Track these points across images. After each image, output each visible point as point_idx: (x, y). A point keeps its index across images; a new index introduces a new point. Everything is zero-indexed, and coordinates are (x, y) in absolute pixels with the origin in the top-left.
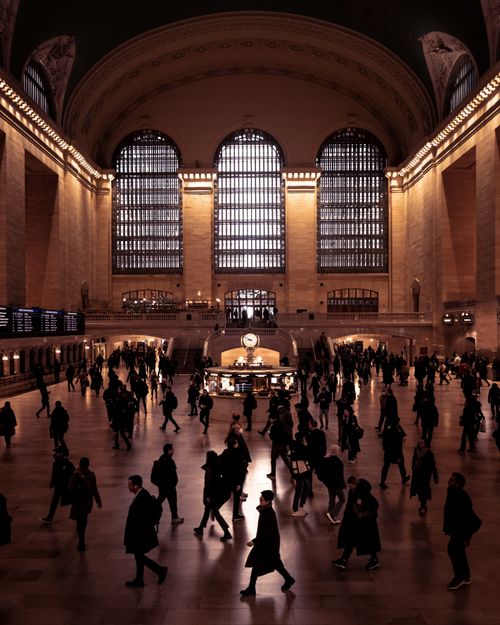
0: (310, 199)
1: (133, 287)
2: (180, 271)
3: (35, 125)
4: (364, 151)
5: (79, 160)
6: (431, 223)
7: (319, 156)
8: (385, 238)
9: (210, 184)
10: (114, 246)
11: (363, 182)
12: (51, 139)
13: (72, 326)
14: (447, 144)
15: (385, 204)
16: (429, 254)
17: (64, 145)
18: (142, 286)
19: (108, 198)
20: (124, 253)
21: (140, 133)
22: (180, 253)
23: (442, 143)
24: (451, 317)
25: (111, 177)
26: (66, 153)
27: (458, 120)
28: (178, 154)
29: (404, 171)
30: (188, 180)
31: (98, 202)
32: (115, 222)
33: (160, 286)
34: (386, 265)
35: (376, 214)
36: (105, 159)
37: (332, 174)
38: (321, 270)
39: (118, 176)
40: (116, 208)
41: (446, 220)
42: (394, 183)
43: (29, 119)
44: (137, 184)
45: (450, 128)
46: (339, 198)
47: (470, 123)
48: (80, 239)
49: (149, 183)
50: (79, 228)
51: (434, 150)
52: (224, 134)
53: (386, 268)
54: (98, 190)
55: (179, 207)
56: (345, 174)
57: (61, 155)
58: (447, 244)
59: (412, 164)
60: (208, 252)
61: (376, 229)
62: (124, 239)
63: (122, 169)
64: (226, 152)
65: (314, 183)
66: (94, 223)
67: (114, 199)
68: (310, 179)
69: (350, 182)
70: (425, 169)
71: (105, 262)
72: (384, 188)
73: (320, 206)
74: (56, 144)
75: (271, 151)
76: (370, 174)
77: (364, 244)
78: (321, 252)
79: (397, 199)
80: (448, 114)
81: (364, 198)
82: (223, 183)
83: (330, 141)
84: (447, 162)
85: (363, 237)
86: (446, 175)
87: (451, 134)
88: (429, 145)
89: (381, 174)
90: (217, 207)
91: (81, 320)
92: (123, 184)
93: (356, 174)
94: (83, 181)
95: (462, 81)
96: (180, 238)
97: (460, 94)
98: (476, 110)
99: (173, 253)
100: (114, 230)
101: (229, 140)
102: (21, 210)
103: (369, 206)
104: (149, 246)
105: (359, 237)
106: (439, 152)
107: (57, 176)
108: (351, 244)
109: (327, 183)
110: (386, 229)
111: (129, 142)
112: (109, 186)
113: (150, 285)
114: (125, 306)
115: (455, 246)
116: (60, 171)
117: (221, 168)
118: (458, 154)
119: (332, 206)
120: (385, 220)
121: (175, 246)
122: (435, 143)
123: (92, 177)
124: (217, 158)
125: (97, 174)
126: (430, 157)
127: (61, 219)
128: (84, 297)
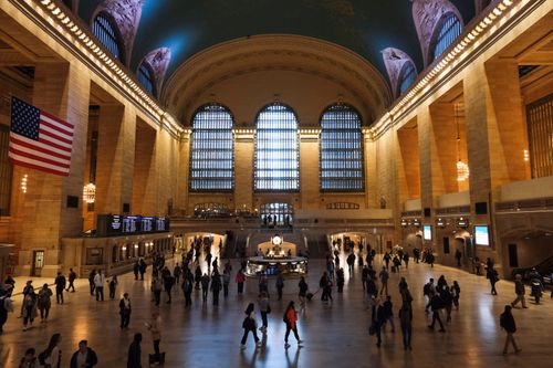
0: (315, 145)
1: (201, 200)
2: (232, 191)
3: (143, 100)
4: (348, 116)
5: (170, 120)
6: (391, 162)
7: (320, 119)
8: (363, 170)
9: (252, 136)
10: (190, 174)
11: (348, 135)
12: (153, 109)
13: (161, 227)
14: (399, 114)
15: (362, 150)
16: (391, 181)
17: (161, 112)
18: (207, 200)
19: (188, 144)
20: (196, 179)
21: (209, 105)
22: (232, 179)
23: (396, 113)
24: (406, 221)
25: (190, 131)
26: (162, 117)
27: (405, 100)
28: (233, 118)
29: (373, 129)
30: (238, 134)
31: (181, 147)
32: (191, 160)
33: (219, 200)
34: (364, 188)
35: (356, 155)
36: (186, 120)
37: (329, 130)
38: (322, 191)
39: (194, 131)
40: (192, 151)
41: (400, 160)
42: (367, 136)
43: (140, 97)
44: (206, 135)
45: (401, 104)
46: (333, 145)
47: (413, 101)
48: (168, 170)
49: (213, 135)
50: (168, 164)
51: (392, 117)
52: (261, 106)
53: (363, 190)
54: (181, 139)
55: (233, 150)
56: (336, 130)
57: (159, 118)
58: (401, 175)
59: (378, 125)
60: (250, 179)
61: (357, 165)
62: (197, 170)
63: (197, 126)
64: (263, 116)
65: (317, 136)
66: (178, 160)
67: (191, 145)
68: (315, 134)
69: (340, 136)
70: (387, 128)
71: (184, 185)
72: (362, 139)
73: (321, 150)
74: (156, 111)
75: (291, 116)
76: (352, 130)
77: (349, 174)
78: (321, 179)
79: (370, 146)
80: (399, 95)
81: (348, 145)
82: (260, 135)
83: (327, 110)
84: (400, 125)
85: (349, 170)
86: (400, 132)
87: (402, 107)
88: (388, 114)
89: (360, 131)
90: (256, 150)
91: (167, 223)
92: (197, 136)
93: (344, 130)
94: (172, 134)
95: (408, 76)
96: (233, 169)
97: (406, 84)
98: (417, 94)
99: (227, 179)
100: (191, 164)
101: (264, 109)
102: (132, 152)
103: (352, 150)
104: (212, 174)
105: (346, 169)
106: (395, 118)
107: (155, 131)
108: (341, 174)
109: (325, 136)
110: (363, 165)
111: (201, 110)
112: (188, 137)
113: (213, 199)
114: (197, 213)
115: (407, 176)
116: (158, 128)
117: (260, 126)
118: (406, 120)
119: (328, 150)
120: (363, 159)
121: (229, 174)
122: (392, 112)
123: (178, 131)
124: (256, 120)
125: (181, 129)
126: (389, 121)
127: (157, 157)
128: (170, 207)
